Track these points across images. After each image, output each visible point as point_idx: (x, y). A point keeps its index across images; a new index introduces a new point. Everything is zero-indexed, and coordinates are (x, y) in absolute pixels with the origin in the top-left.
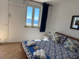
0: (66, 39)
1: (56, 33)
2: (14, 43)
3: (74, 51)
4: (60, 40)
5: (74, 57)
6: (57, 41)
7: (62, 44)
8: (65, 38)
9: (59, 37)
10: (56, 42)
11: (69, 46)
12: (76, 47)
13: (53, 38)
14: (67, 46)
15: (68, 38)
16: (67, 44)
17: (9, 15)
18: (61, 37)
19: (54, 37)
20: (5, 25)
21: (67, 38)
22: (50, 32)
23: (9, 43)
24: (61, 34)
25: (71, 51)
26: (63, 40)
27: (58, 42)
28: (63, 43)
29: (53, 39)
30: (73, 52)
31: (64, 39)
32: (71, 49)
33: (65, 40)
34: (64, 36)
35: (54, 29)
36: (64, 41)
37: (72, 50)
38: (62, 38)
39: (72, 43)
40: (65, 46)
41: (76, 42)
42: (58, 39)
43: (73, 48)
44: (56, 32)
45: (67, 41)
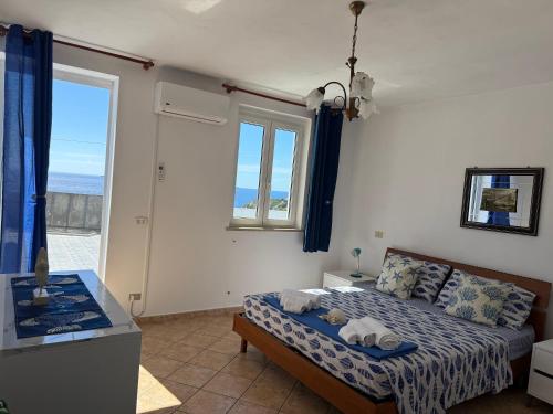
0: (448, 276)
1: (392, 251)
2: (174, 318)
3: (490, 321)
4: (418, 283)
5: (498, 341)
6: (407, 288)
7: (430, 300)
8: (441, 271)
9: (412, 271)
10: (402, 295)
11: (470, 304)
12: (496, 304)
13: (383, 276)
14: (460, 303)
15: (455, 271)
16: (459, 298)
17: (161, 168)
18: (422, 273)
19: (386, 274)
20: (138, 222)
21: (451, 271)
22: (358, 251)
23: (151, 318)
24: (417, 257)
25: (481, 324)
26: (433, 282)
27: (413, 296)
28: (435, 299)
29: (384, 282)
30: (490, 326)
31: (437, 277)
32: (480, 317)
33: (445, 282)
34: (435, 265)
35: (379, 235)
36: (441, 287)
37: (484, 320)
38: (430, 275)
39: (478, 289)
40: (450, 309)
41: (494, 283)
42: (410, 280)
43: (487, 312)
44: (389, 250)
45: (452, 284)
